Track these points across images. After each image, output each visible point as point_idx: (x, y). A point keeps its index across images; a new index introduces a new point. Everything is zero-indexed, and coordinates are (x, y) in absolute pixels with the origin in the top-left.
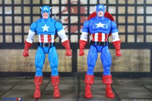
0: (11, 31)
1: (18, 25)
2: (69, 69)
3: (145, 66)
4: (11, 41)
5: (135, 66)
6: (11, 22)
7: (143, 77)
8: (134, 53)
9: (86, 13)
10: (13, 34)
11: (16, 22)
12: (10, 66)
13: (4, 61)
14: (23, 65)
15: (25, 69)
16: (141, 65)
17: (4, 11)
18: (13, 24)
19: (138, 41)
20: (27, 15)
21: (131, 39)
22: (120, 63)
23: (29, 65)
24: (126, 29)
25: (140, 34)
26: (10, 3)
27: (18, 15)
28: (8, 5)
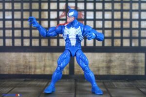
0: (11, 35)
1: (18, 29)
3: (140, 69)
4: (11, 45)
5: (130, 69)
6: (11, 26)
7: (138, 80)
8: (129, 57)
9: (83, 18)
10: (13, 38)
11: (15, 27)
12: (10, 68)
13: (4, 63)
14: (23, 67)
15: (24, 72)
16: (136, 68)
17: (4, 16)
18: (13, 29)
19: (133, 45)
20: (26, 20)
21: (126, 43)
22: (115, 66)
23: (28, 68)
24: (122, 33)
25: (135, 38)
26: (11, 8)
27: (17, 20)
28: (8, 10)
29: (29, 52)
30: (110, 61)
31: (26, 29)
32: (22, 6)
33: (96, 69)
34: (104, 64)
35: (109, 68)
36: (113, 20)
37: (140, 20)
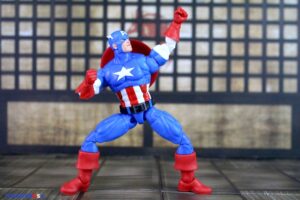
0: (30, 68)
1: (43, 56)
2: (138, 142)
3: (282, 137)
4: (30, 87)
5: (263, 136)
6: (30, 51)
8: (260, 113)
10: (34, 73)
11: (39, 51)
12: (27, 133)
13: (15, 123)
14: (51, 131)
15: (54, 140)
16: (273, 135)
17: (17, 30)
18: (35, 56)
19: (269, 89)
20: (60, 38)
21: (255, 86)
22: (233, 131)
23: (63, 132)
24: (246, 67)
25: (273, 76)
26: (30, 15)
27: (43, 38)
28: (26, 20)
29: (65, 101)
30: (223, 121)
31: (60, 56)
32: (53, 12)
33: (195, 136)
34: (212, 127)
35: (220, 134)
36: (229, 40)
37: (282, 41)
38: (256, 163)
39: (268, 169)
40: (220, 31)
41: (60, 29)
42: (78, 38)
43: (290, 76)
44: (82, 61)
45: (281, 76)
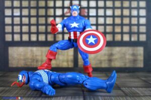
0: (19, 31)
1: (25, 25)
2: (71, 65)
4: (19, 40)
5: (130, 61)
6: (19, 23)
8: (129, 50)
9: (86, 14)
10: (21, 33)
11: (23, 23)
12: (18, 62)
13: (12, 57)
14: (30, 61)
15: (31, 65)
16: (135, 61)
17: (13, 13)
18: (21, 25)
19: (133, 39)
20: (33, 16)
21: (126, 38)
22: (116, 59)
23: (35, 61)
24: (122, 29)
25: (134, 33)
26: (19, 6)
27: (25, 16)
28: (17, 8)
29: (36, 46)
30: (111, 55)
31: (33, 25)
32: (29, 4)
33: (98, 62)
34: (106, 58)
35: (110, 61)
36: (114, 16)
37: (138, 17)
38: (127, 74)
39: (133, 77)
40: (109, 12)
41: (33, 12)
42: (42, 16)
43: (143, 33)
44: (44, 27)
45: (138, 33)
